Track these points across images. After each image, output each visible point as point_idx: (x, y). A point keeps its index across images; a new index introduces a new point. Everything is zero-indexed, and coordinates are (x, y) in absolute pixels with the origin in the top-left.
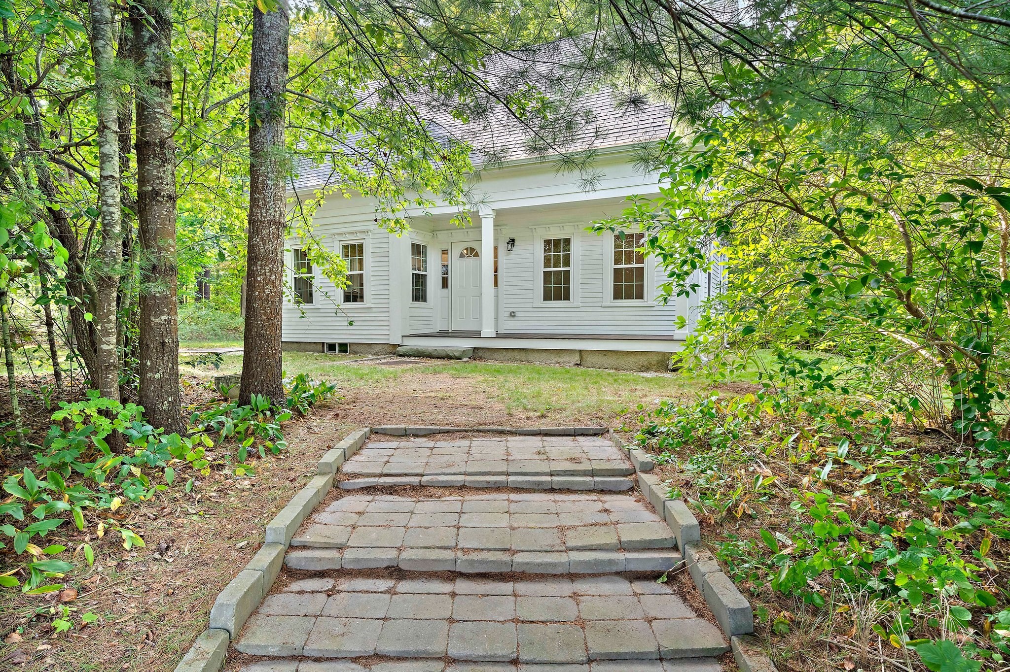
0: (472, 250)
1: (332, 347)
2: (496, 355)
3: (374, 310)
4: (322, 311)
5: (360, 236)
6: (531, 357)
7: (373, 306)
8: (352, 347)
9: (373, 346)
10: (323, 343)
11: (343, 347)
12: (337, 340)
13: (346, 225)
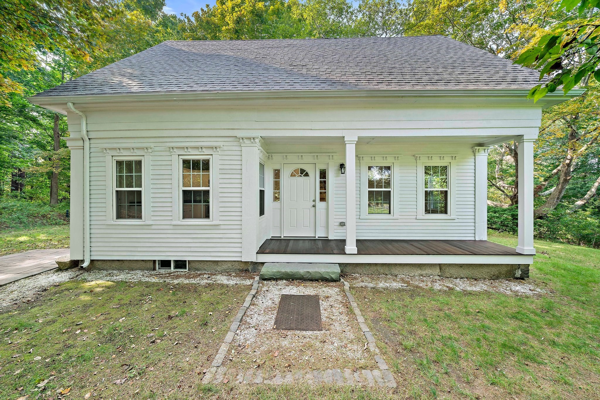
0: (302, 171)
1: (165, 264)
2: (358, 269)
3: (222, 227)
4: (153, 227)
5: (206, 152)
6: (395, 271)
7: (221, 223)
8: (193, 264)
9: (220, 264)
10: (154, 261)
11: (180, 264)
12: (172, 257)
13: (188, 139)
